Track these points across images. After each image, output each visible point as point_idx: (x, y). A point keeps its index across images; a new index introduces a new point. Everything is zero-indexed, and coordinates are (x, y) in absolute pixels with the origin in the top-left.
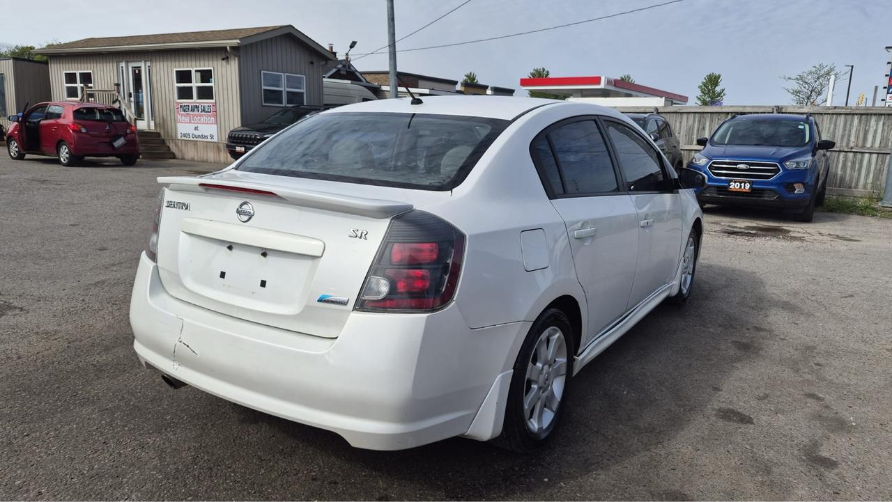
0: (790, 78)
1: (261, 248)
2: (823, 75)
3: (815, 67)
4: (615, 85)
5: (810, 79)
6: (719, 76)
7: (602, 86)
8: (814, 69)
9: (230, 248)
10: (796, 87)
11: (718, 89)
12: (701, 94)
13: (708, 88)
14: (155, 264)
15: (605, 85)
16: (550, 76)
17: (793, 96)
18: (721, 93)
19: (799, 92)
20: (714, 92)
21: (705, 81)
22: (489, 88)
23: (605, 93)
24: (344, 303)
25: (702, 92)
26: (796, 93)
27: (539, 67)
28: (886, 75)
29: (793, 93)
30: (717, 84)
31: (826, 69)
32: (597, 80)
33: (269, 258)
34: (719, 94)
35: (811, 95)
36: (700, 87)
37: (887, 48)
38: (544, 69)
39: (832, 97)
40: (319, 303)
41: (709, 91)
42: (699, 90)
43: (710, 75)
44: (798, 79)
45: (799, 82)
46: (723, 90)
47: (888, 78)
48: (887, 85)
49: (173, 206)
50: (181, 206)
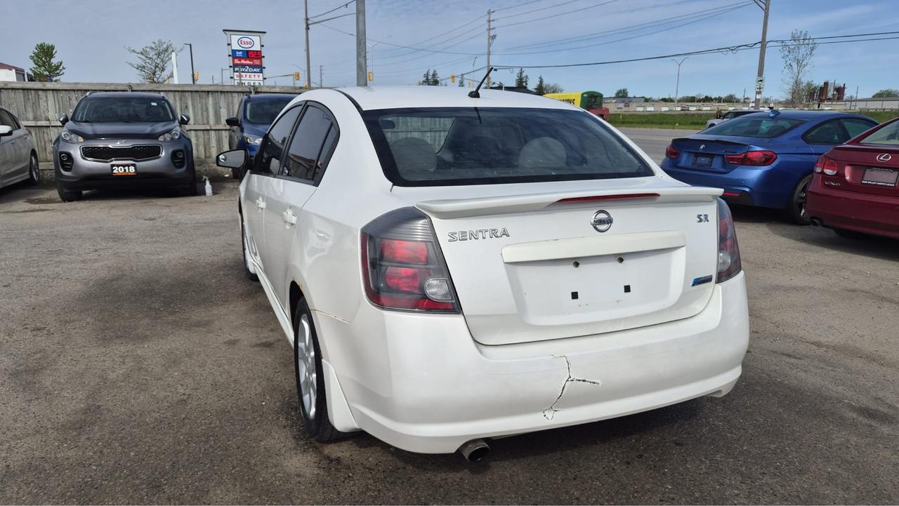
0: (134, 51)
1: (615, 254)
2: (163, 52)
3: (155, 43)
5: (152, 54)
6: (53, 47)
8: (153, 46)
9: (577, 264)
10: (141, 63)
11: (54, 61)
12: (35, 66)
13: (41, 60)
14: (461, 315)
17: (138, 71)
18: (58, 66)
19: (144, 67)
20: (50, 65)
21: (36, 51)
24: (708, 280)
25: (36, 64)
26: (142, 68)
28: (230, 56)
29: (138, 69)
30: (51, 56)
31: (165, 46)
33: (627, 262)
34: (57, 67)
35: (155, 72)
36: (32, 58)
37: (224, 30)
39: (177, 75)
40: (693, 287)
41: (44, 62)
42: (31, 61)
43: (41, 45)
44: (142, 54)
45: (143, 57)
46: (61, 63)
47: (231, 58)
48: (232, 65)
49: (468, 237)
50: (488, 234)
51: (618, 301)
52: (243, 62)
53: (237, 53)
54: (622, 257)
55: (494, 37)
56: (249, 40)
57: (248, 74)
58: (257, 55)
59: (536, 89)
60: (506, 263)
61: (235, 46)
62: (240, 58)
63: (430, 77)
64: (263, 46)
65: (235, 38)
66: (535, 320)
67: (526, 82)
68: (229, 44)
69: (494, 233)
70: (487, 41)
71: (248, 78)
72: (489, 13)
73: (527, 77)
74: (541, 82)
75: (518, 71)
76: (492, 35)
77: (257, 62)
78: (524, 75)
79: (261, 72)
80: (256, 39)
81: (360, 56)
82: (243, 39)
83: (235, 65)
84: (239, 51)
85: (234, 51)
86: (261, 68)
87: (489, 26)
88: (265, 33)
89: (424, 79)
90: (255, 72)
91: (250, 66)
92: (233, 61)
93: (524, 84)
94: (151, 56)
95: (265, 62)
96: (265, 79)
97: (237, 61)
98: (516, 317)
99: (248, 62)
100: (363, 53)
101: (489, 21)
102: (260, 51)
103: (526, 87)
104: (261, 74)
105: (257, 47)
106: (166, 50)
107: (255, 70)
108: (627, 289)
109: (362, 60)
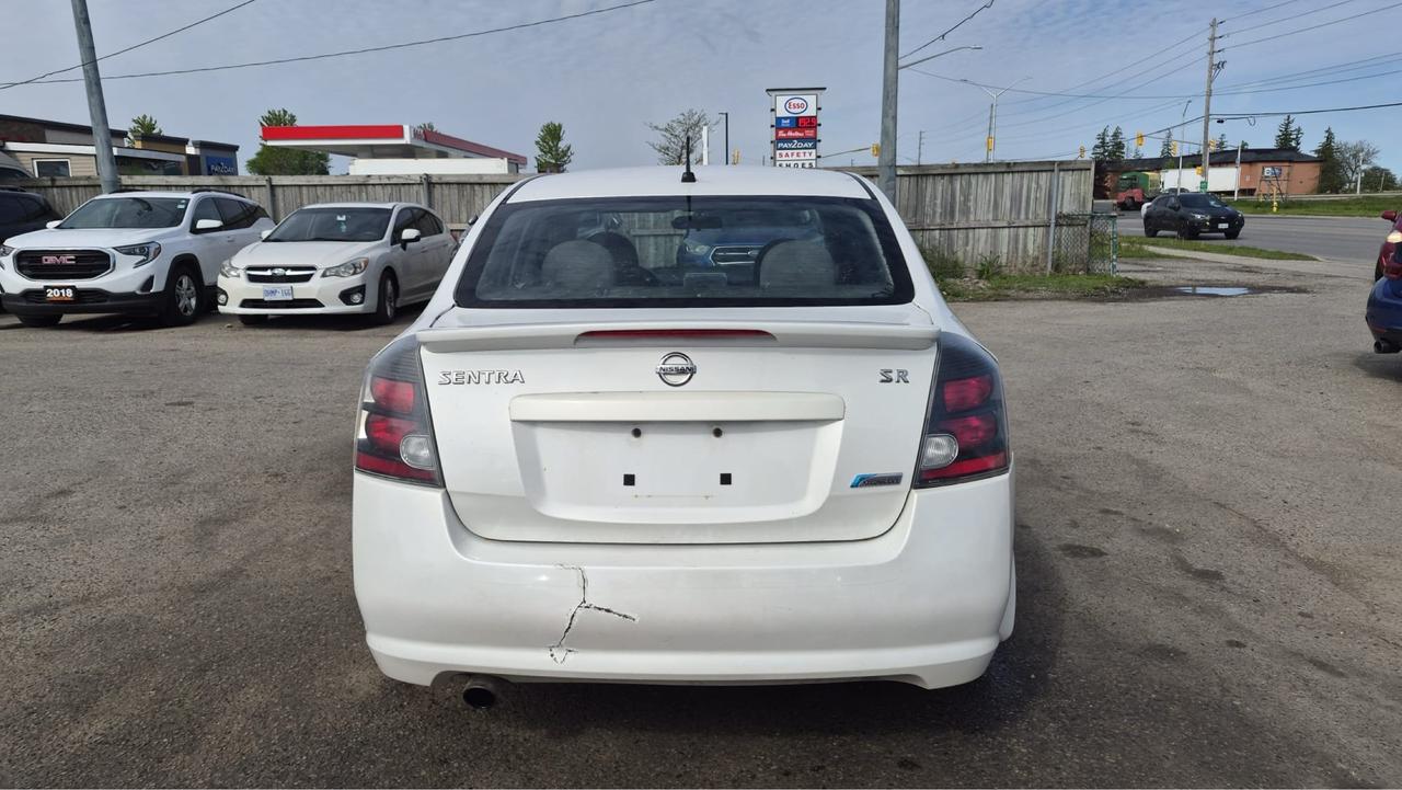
0: (656, 128)
2: (693, 127)
3: (684, 114)
4: (426, 140)
5: (679, 130)
6: (560, 127)
7: (407, 139)
8: (681, 118)
9: (637, 433)
10: (664, 143)
11: (562, 145)
12: (540, 153)
13: (548, 143)
14: (443, 490)
15: (411, 139)
16: (299, 123)
17: (660, 155)
19: (668, 148)
20: (557, 150)
21: (542, 134)
22: (190, 143)
23: (408, 152)
24: (895, 480)
25: (542, 150)
26: (664, 150)
27: (277, 109)
28: (772, 126)
29: (660, 151)
30: (559, 138)
31: (696, 118)
32: (397, 131)
34: (565, 153)
36: (537, 143)
37: (767, 90)
38: (285, 112)
40: (855, 489)
41: (551, 148)
42: (537, 148)
43: (548, 125)
44: (666, 130)
45: (667, 134)
46: (569, 148)
47: (774, 129)
48: (774, 139)
49: (466, 380)
50: (494, 378)
51: (707, 497)
52: (790, 134)
53: (783, 121)
54: (721, 428)
55: (1221, 65)
56: (800, 102)
57: (796, 151)
58: (811, 123)
59: (1316, 151)
60: (514, 421)
61: (781, 112)
62: (786, 129)
63: (1107, 140)
64: (820, 109)
65: (781, 100)
66: (555, 509)
67: (1297, 139)
68: (772, 110)
69: (502, 377)
70: (1207, 74)
71: (795, 157)
72: (1213, 25)
73: (1299, 130)
74: (1330, 137)
75: (1282, 120)
76: (1216, 62)
77: (809, 133)
78: (1293, 127)
79: (815, 147)
80: (811, 99)
81: (887, 116)
82: (793, 101)
83: (779, 140)
84: (786, 118)
85: (779, 120)
86: (815, 141)
87: (1213, 46)
88: (825, 89)
89: (1098, 142)
90: (806, 148)
91: (799, 139)
92: (777, 134)
93: (1293, 144)
94: (677, 133)
95: (821, 133)
96: (819, 157)
97: (781, 134)
98: (523, 504)
99: (797, 134)
100: (891, 112)
101: (1213, 39)
102: (815, 117)
103: (1295, 149)
104: (814, 151)
105: (811, 112)
106: (696, 124)
107: (806, 145)
108: (726, 479)
109: (890, 123)
